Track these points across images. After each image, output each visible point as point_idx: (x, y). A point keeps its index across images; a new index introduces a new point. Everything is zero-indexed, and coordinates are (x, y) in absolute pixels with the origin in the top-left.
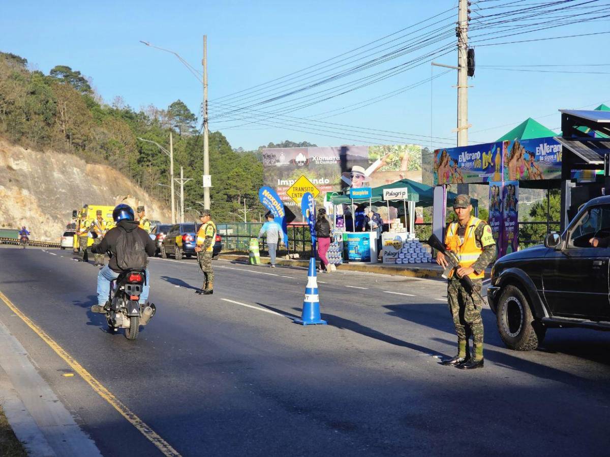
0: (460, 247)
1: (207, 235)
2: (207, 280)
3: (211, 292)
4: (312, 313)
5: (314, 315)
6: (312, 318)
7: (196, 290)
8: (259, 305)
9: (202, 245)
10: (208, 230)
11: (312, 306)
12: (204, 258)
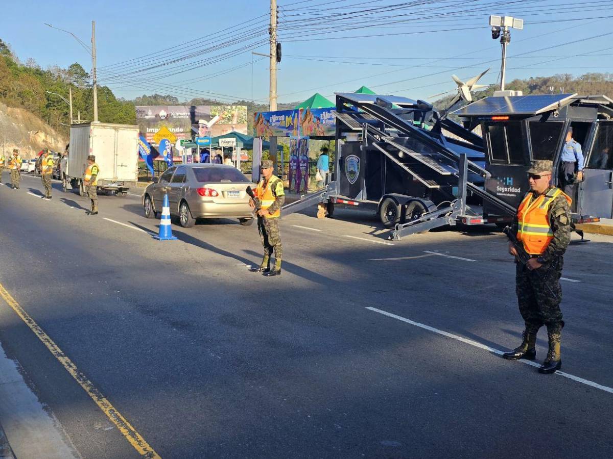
0: (262, 196)
1: (93, 173)
2: (93, 205)
3: (97, 213)
4: (166, 232)
5: (167, 234)
6: (166, 235)
7: (85, 211)
8: (129, 223)
9: (89, 181)
10: (93, 170)
11: (166, 228)
12: (90, 189)
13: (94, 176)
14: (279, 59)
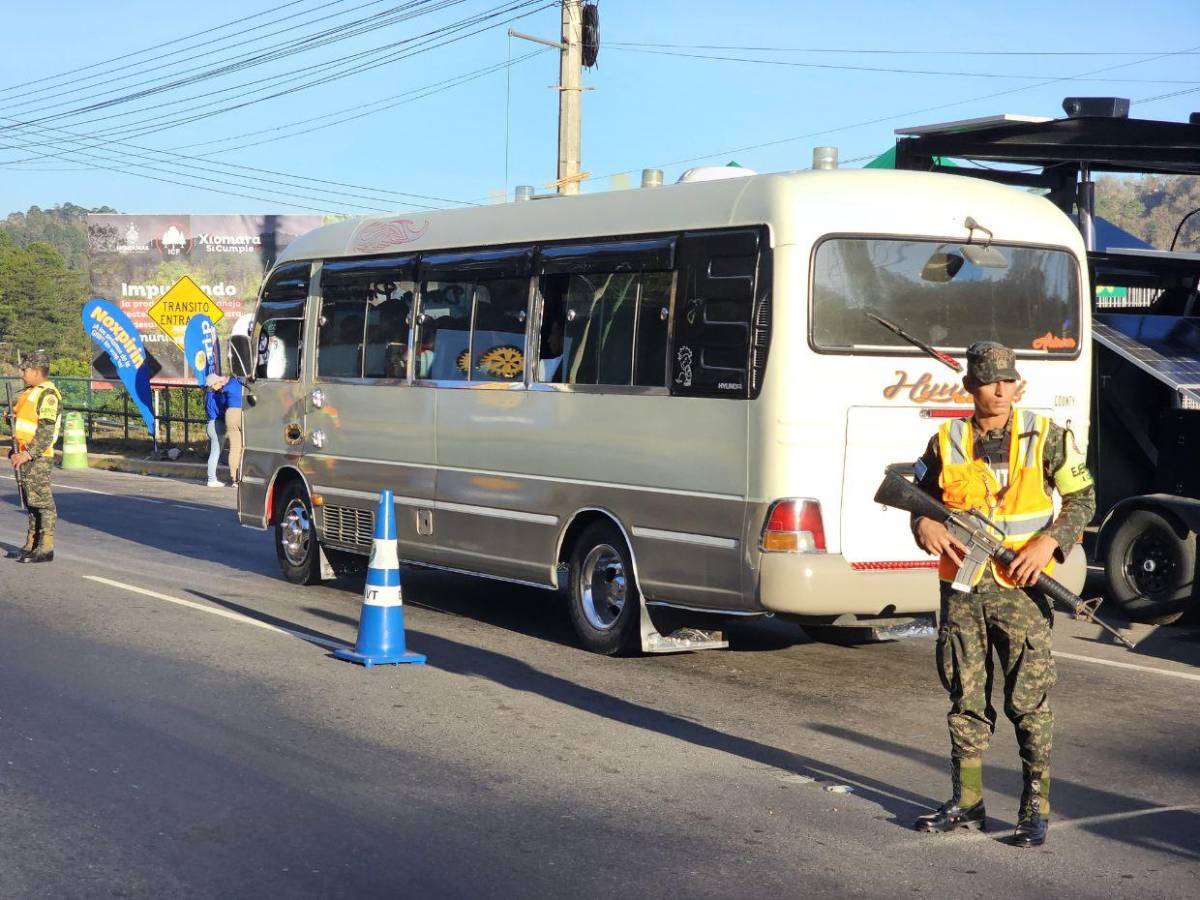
1: (42, 416)
2: (38, 526)
3: (49, 557)
4: (386, 634)
5: (392, 640)
6: (385, 647)
7: (6, 553)
8: (192, 596)
9: (31, 445)
10: (45, 405)
11: (385, 617)
12: (33, 472)
13: (47, 427)
14: (589, 56)
